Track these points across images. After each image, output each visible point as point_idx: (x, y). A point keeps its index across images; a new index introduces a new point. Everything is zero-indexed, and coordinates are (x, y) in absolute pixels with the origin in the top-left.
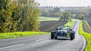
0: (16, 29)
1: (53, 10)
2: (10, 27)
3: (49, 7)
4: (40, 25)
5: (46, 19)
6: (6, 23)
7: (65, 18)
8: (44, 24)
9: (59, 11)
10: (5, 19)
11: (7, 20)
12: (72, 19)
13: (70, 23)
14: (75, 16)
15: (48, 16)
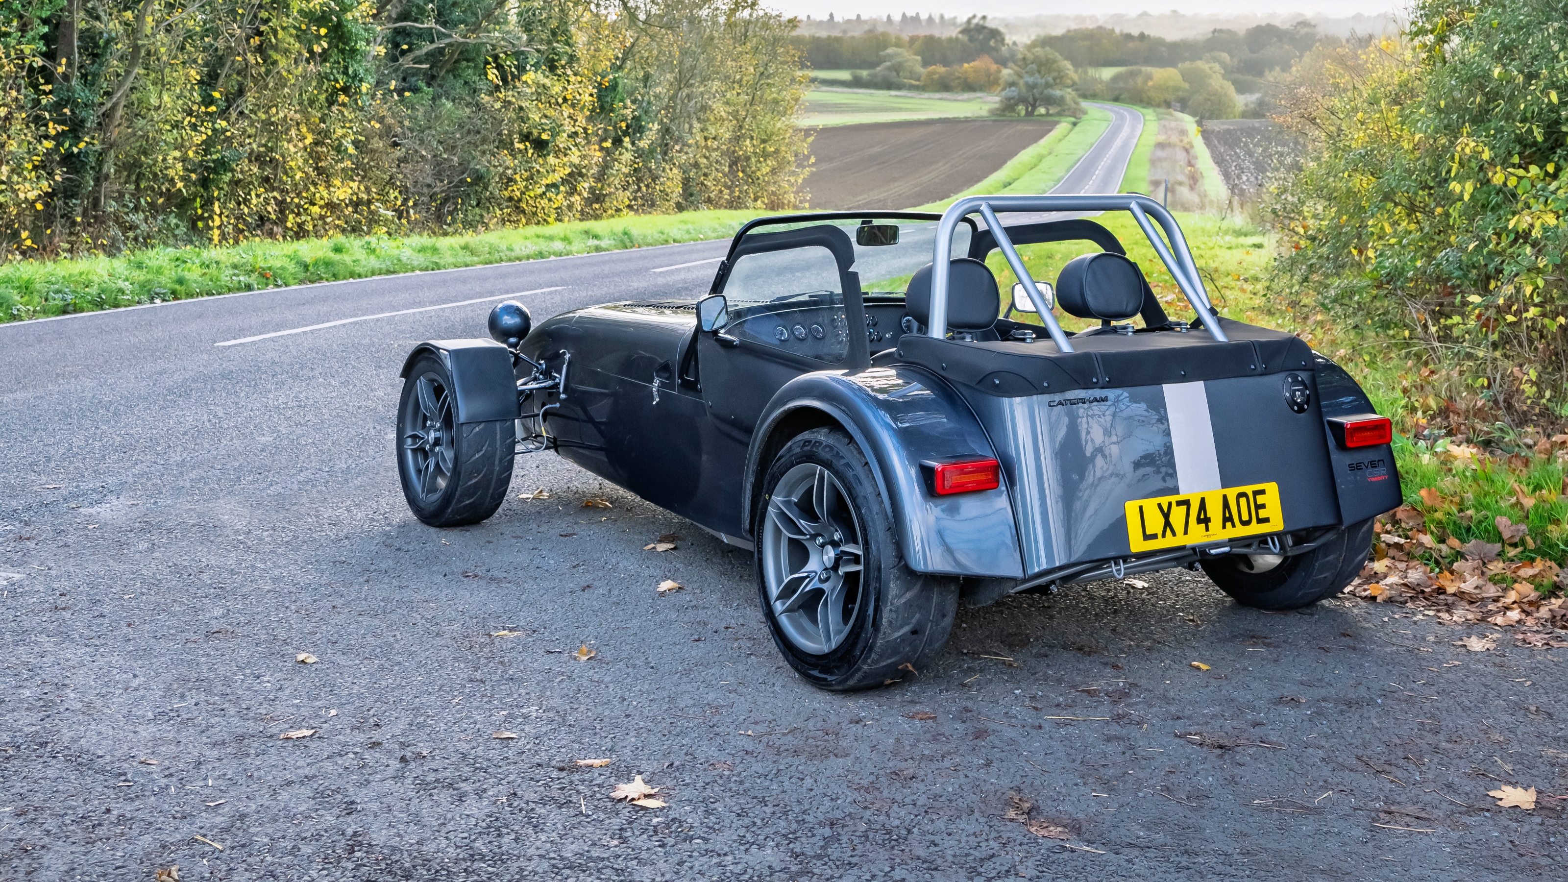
0: (624, 197)
1: (950, 40)
2: (584, 186)
3: (937, 20)
4: (813, 160)
5: (900, 110)
6: (551, 159)
7: (1035, 100)
8: (876, 149)
9: (993, 49)
10: (544, 137)
11: (562, 141)
12: (1085, 104)
13: (1072, 135)
14: (1116, 78)
15: (912, 88)
